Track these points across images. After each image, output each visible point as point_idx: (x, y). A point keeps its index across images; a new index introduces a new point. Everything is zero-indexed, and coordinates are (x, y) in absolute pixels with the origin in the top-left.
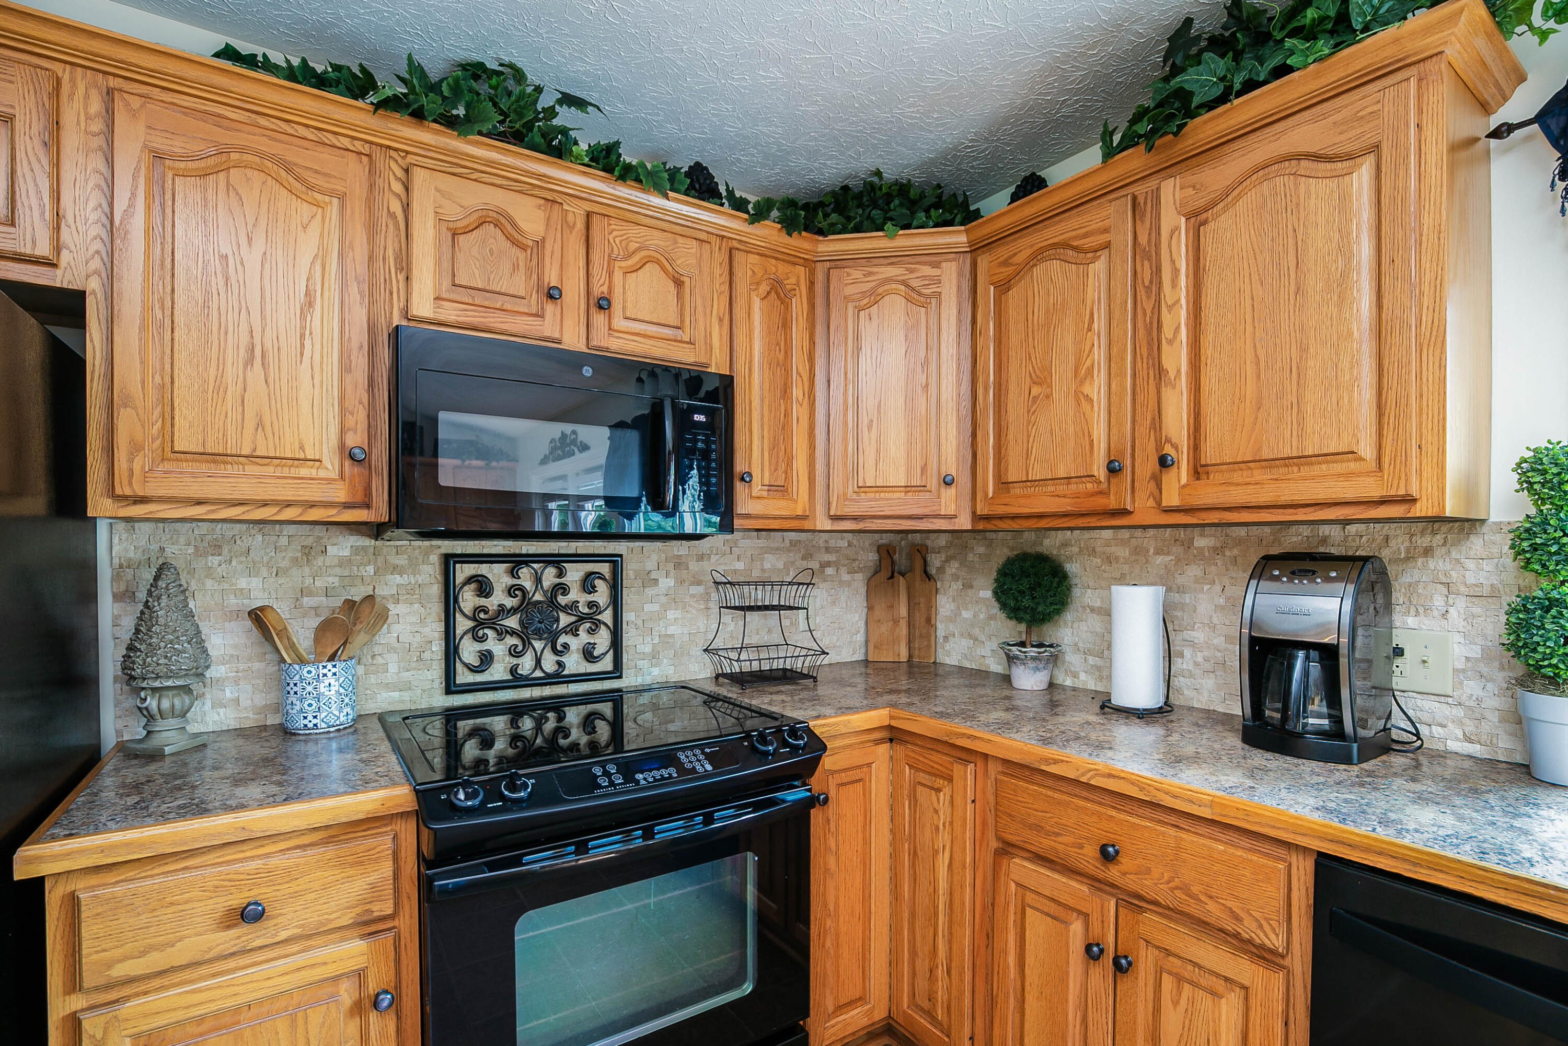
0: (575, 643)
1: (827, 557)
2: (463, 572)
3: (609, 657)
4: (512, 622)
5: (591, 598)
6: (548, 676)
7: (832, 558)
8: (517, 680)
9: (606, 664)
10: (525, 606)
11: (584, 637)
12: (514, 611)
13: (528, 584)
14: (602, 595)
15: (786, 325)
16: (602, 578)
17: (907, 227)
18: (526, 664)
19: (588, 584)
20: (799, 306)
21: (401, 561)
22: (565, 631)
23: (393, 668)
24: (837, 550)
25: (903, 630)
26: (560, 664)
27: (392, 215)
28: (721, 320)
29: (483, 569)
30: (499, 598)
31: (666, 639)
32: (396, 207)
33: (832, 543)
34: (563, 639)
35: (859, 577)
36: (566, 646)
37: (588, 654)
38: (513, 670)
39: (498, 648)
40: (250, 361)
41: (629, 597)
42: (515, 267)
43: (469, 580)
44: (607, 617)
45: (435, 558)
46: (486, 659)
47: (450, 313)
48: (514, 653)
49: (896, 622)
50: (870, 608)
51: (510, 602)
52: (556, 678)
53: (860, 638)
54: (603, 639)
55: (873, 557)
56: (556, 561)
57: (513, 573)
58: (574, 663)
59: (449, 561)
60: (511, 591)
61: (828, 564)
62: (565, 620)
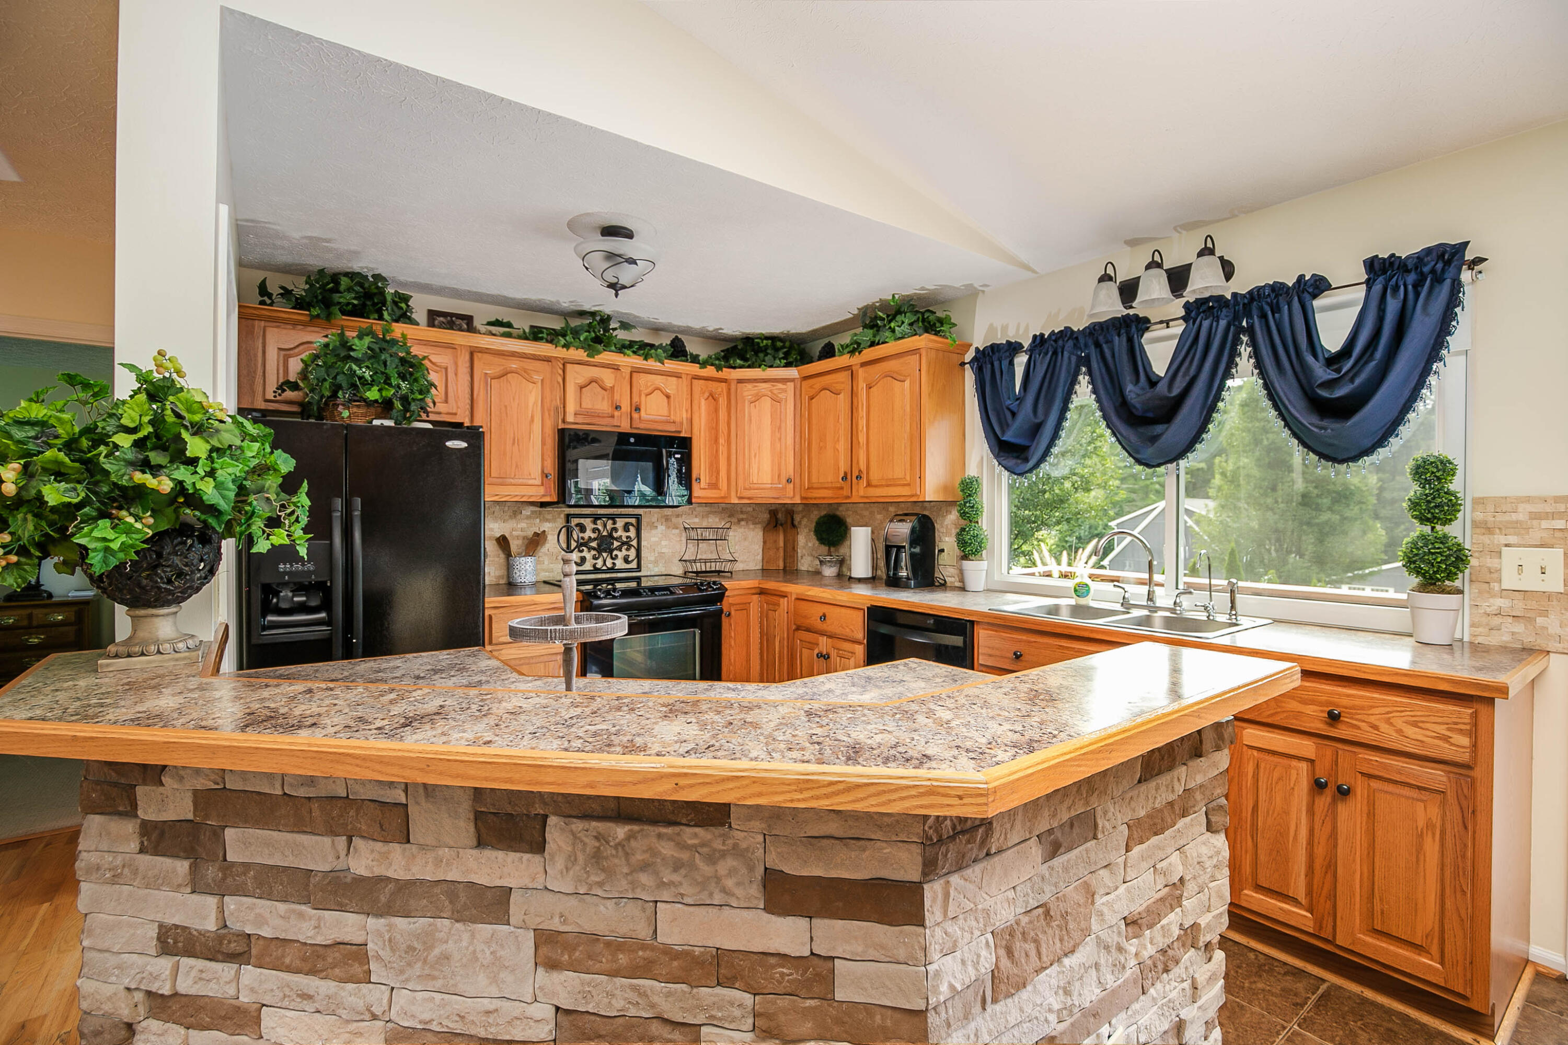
0: (621, 555)
1: (741, 516)
2: (574, 521)
3: (635, 561)
4: (594, 544)
5: (628, 534)
6: (609, 569)
7: (744, 516)
8: (596, 570)
9: (634, 565)
10: (601, 538)
11: (624, 552)
12: (595, 539)
13: (600, 528)
14: (632, 533)
15: (716, 410)
16: (632, 525)
17: (771, 366)
18: (599, 563)
19: (626, 528)
20: (722, 401)
21: (549, 517)
22: (616, 549)
23: (546, 563)
24: (747, 513)
25: (782, 554)
26: (614, 564)
27: (558, 383)
28: (687, 411)
29: (582, 521)
30: (588, 534)
31: (661, 554)
32: (560, 380)
33: (744, 509)
34: (615, 553)
35: (759, 526)
36: (616, 556)
37: (626, 560)
38: (594, 566)
39: (588, 555)
40: (514, 443)
41: (644, 534)
42: (603, 398)
43: (577, 525)
44: (634, 543)
45: (562, 516)
46: (583, 560)
47: (580, 419)
48: (595, 558)
49: (778, 549)
50: (765, 542)
51: (593, 536)
52: (612, 570)
53: (760, 557)
54: (632, 553)
55: (766, 516)
56: (613, 518)
57: (595, 523)
58: (620, 564)
59: (568, 517)
60: (594, 530)
61: (742, 520)
62: (616, 544)
